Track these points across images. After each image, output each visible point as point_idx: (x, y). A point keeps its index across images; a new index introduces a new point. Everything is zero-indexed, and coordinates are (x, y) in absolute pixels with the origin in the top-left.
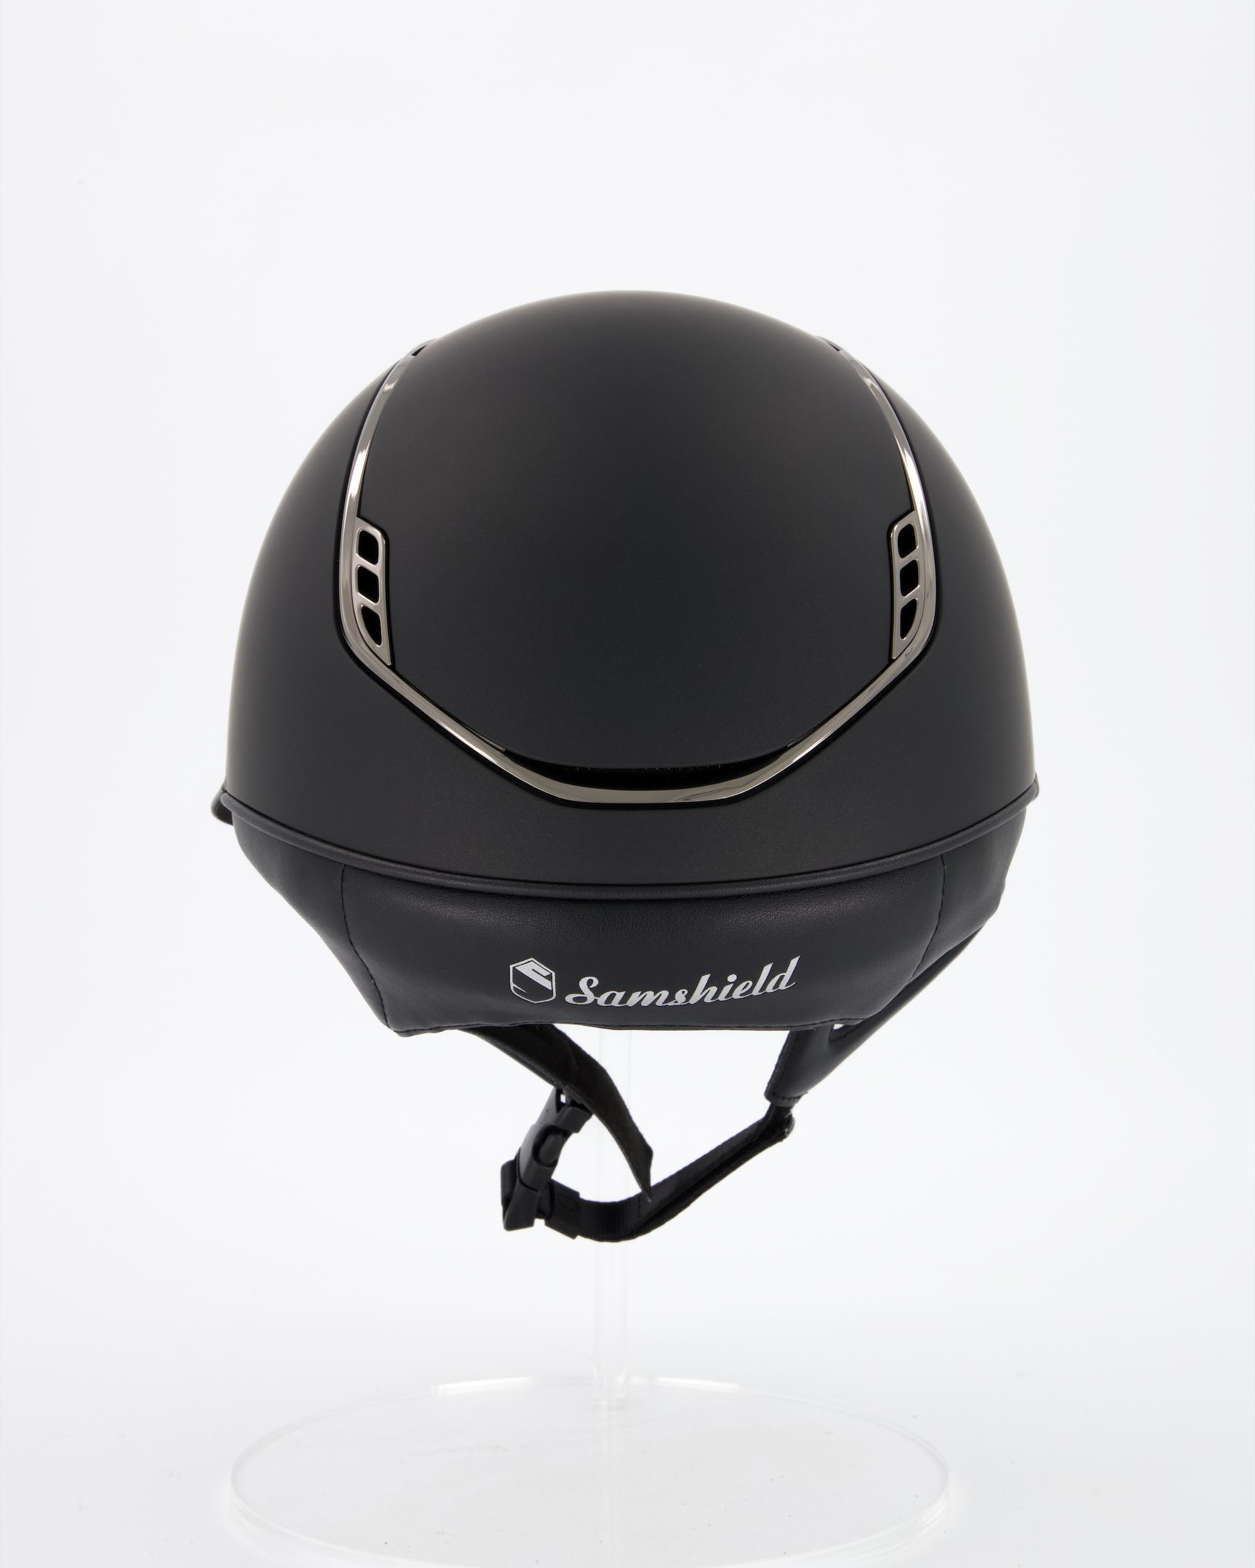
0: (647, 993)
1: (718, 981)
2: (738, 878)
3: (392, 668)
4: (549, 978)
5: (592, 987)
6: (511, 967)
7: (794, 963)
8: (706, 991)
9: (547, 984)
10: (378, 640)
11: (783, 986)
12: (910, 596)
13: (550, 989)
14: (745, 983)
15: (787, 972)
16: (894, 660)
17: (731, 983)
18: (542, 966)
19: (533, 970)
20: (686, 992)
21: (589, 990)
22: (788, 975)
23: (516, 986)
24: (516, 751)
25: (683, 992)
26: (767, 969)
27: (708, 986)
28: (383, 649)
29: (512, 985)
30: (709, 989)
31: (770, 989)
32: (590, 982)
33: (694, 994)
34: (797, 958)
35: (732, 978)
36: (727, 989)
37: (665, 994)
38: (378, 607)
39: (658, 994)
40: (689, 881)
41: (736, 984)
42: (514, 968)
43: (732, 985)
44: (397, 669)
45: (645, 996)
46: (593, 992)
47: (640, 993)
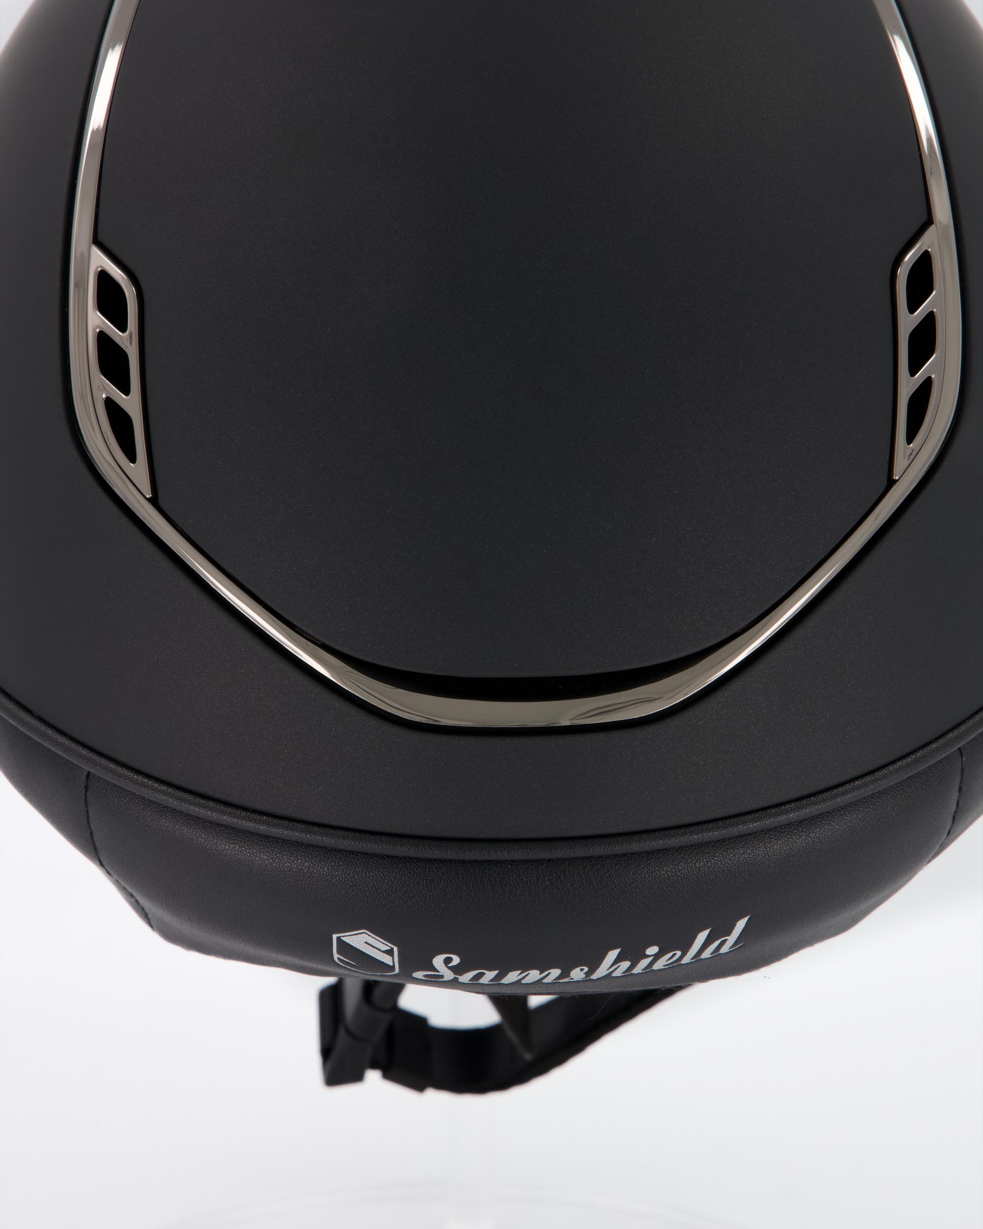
0: (530, 972)
1: (633, 954)
2: (661, 826)
3: (154, 501)
4: (390, 952)
5: (450, 965)
6: (335, 936)
7: (741, 924)
8: (616, 966)
9: (387, 959)
10: (132, 458)
11: (725, 949)
12: (920, 375)
13: (391, 964)
14: (671, 954)
15: (731, 935)
16: (897, 481)
17: (649, 956)
18: (380, 939)
19: (366, 943)
20: (586, 969)
21: (446, 968)
22: (732, 939)
23: (341, 957)
24: (338, 648)
25: (582, 970)
26: (702, 937)
27: (616, 961)
28: (139, 470)
29: (336, 956)
30: (619, 964)
31: (707, 954)
32: (447, 961)
33: (597, 971)
34: (746, 919)
35: (653, 950)
36: (644, 963)
37: (555, 973)
38: (131, 404)
39: (546, 973)
40: (590, 832)
41: (657, 957)
42: (339, 939)
43: (652, 957)
44: (162, 503)
45: (527, 975)
46: (452, 971)
47: (519, 972)
